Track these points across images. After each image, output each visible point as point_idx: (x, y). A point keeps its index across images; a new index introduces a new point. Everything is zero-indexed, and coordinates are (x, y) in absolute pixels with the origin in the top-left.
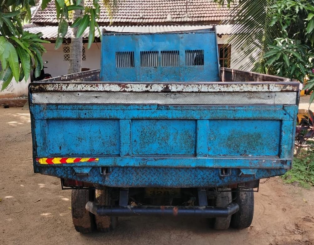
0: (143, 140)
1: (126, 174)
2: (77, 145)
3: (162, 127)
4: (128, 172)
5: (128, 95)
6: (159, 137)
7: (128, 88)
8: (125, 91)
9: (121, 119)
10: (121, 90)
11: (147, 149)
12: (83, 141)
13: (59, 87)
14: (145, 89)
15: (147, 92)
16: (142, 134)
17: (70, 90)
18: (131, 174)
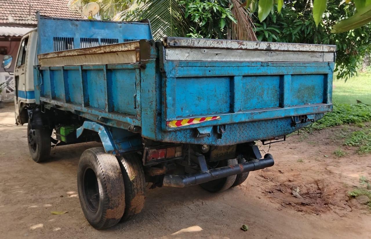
0: (247, 96)
1: (233, 131)
2: (197, 106)
3: (260, 83)
4: (234, 129)
5: (241, 52)
6: (258, 93)
7: (244, 45)
8: (241, 49)
9: (236, 76)
10: (239, 48)
11: (249, 105)
12: (202, 100)
13: (191, 43)
14: (255, 47)
15: (256, 50)
16: (246, 91)
17: (201, 46)
18: (236, 131)
